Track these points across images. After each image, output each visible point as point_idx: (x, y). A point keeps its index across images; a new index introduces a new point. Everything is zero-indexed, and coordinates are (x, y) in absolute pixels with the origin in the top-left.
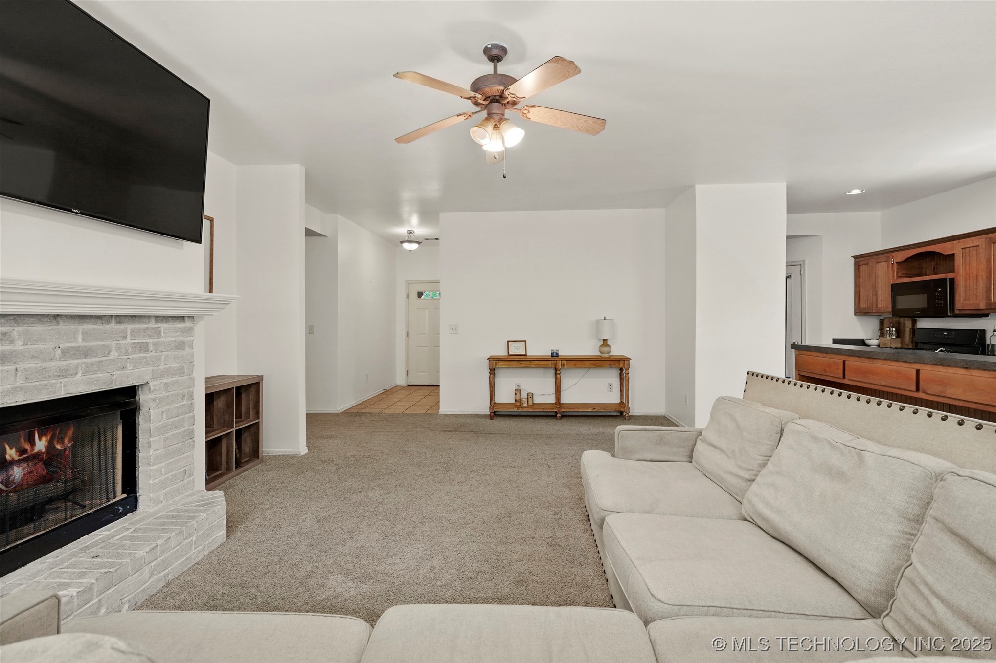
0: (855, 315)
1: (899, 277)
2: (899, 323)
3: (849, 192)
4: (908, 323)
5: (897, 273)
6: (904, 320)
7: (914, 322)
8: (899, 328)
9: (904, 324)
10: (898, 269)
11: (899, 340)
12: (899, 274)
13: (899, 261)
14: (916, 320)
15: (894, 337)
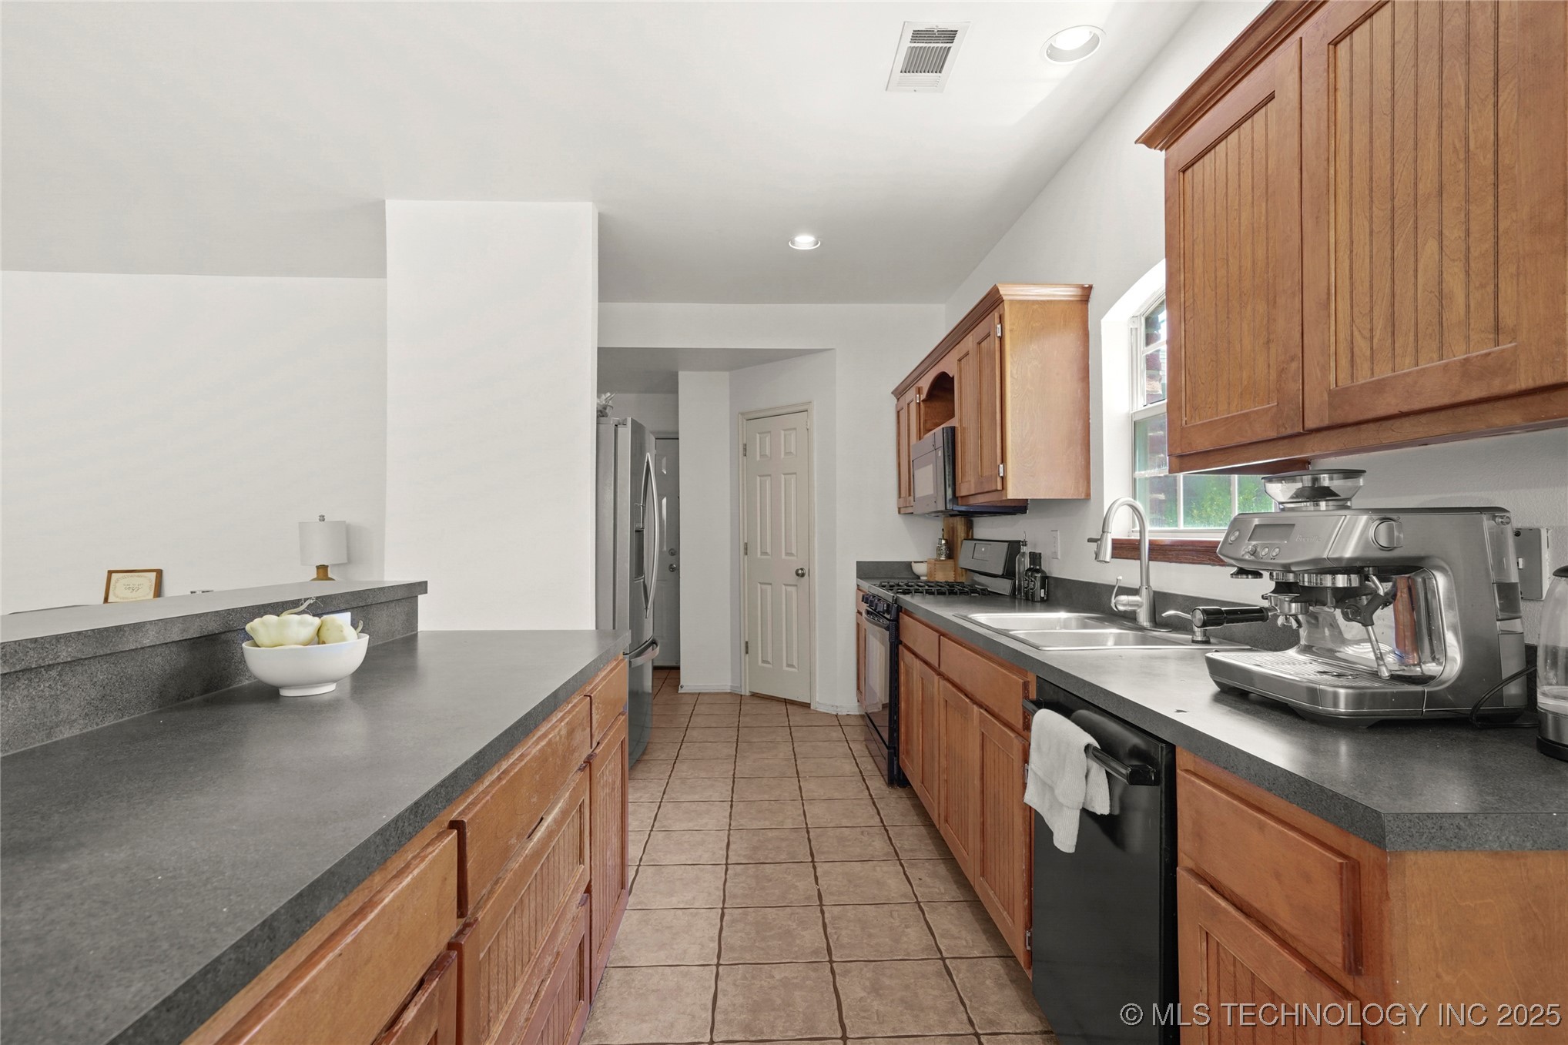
0: (899, 512)
2: (953, 529)
3: (793, 242)
6: (957, 522)
8: (953, 540)
9: (958, 532)
10: (926, 414)
11: (951, 563)
13: (923, 398)
15: (943, 558)
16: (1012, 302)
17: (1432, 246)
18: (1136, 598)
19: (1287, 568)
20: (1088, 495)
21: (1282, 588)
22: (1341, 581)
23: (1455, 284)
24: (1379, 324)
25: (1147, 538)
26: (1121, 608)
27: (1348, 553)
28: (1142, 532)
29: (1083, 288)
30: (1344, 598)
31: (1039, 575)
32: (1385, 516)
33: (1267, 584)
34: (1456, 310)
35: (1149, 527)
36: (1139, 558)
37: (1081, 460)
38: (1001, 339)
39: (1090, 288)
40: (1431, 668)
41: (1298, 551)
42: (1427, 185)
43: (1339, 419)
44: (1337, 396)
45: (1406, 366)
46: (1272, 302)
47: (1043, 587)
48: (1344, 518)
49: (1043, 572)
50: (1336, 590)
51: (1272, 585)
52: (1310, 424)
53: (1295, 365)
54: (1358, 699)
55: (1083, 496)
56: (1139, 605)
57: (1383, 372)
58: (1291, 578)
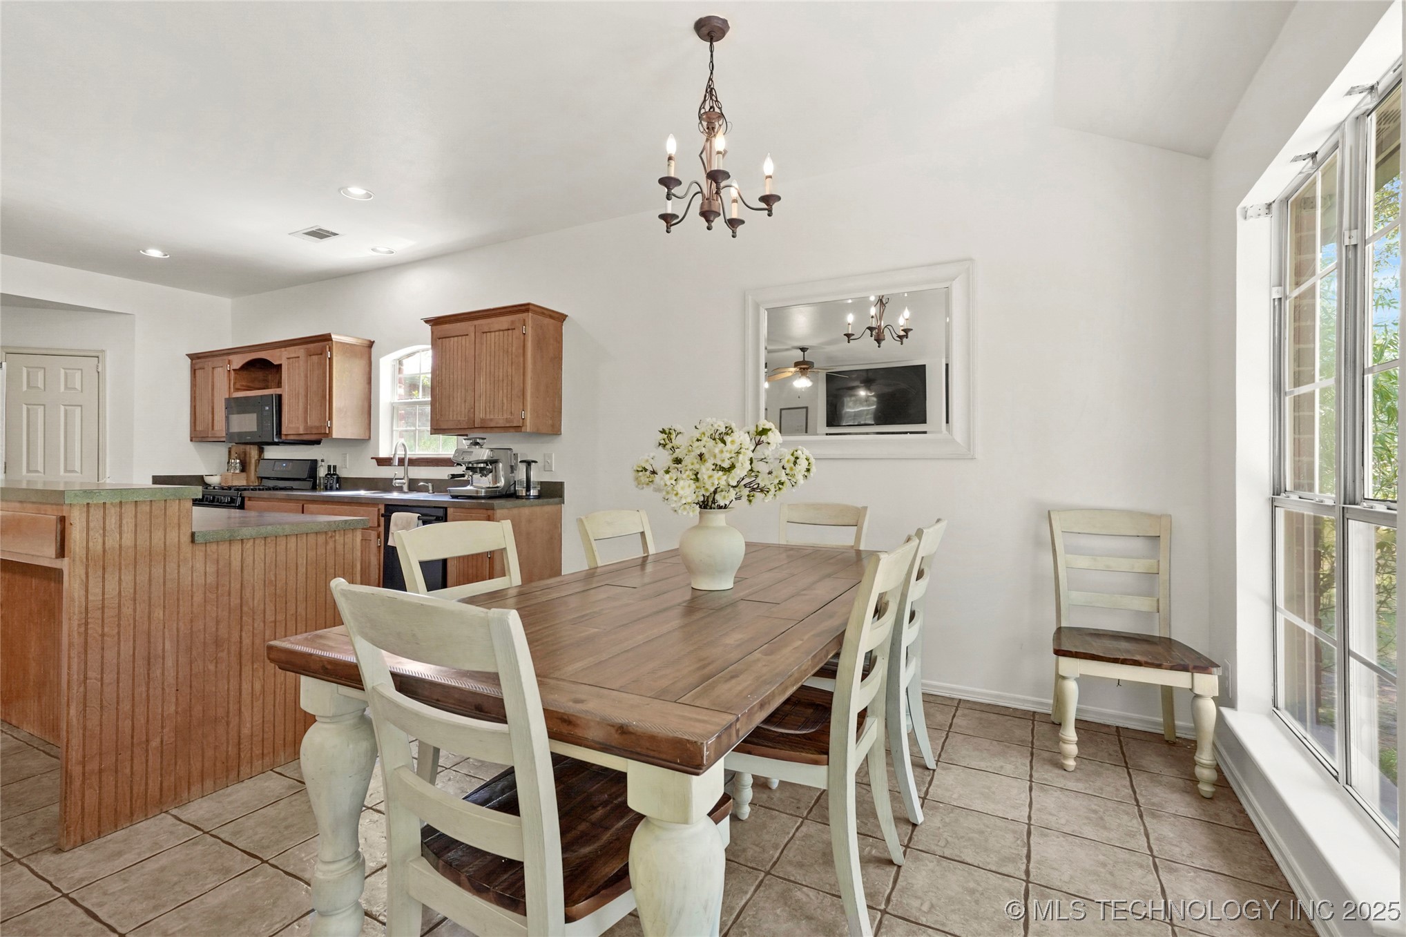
0: (191, 440)
1: (237, 390)
2: (245, 453)
3: (144, 251)
4: (253, 452)
5: (235, 384)
6: (250, 448)
7: (261, 451)
8: (245, 460)
9: (250, 454)
10: (235, 379)
11: (244, 475)
12: (238, 386)
13: (234, 368)
14: (263, 448)
15: (238, 471)
16: (336, 342)
17: (501, 392)
18: (403, 481)
19: (470, 463)
20: (370, 437)
21: (468, 468)
22: (482, 465)
23: (505, 401)
24: (492, 405)
25: (408, 456)
26: (397, 485)
27: (485, 458)
28: (405, 455)
29: (370, 341)
30: (482, 469)
31: (335, 477)
32: (492, 450)
33: (464, 467)
34: (505, 408)
35: (408, 453)
36: (404, 465)
37: (367, 421)
38: (331, 359)
39: (374, 342)
40: (498, 485)
41: (473, 458)
42: (501, 378)
43: (482, 426)
44: (483, 420)
45: (496, 417)
46: (466, 390)
47: (337, 482)
48: (483, 450)
49: (337, 475)
50: (480, 468)
51: (465, 468)
52: (476, 426)
53: (473, 410)
54: (486, 492)
55: (367, 438)
56: (404, 484)
57: (492, 417)
58: (470, 465)
